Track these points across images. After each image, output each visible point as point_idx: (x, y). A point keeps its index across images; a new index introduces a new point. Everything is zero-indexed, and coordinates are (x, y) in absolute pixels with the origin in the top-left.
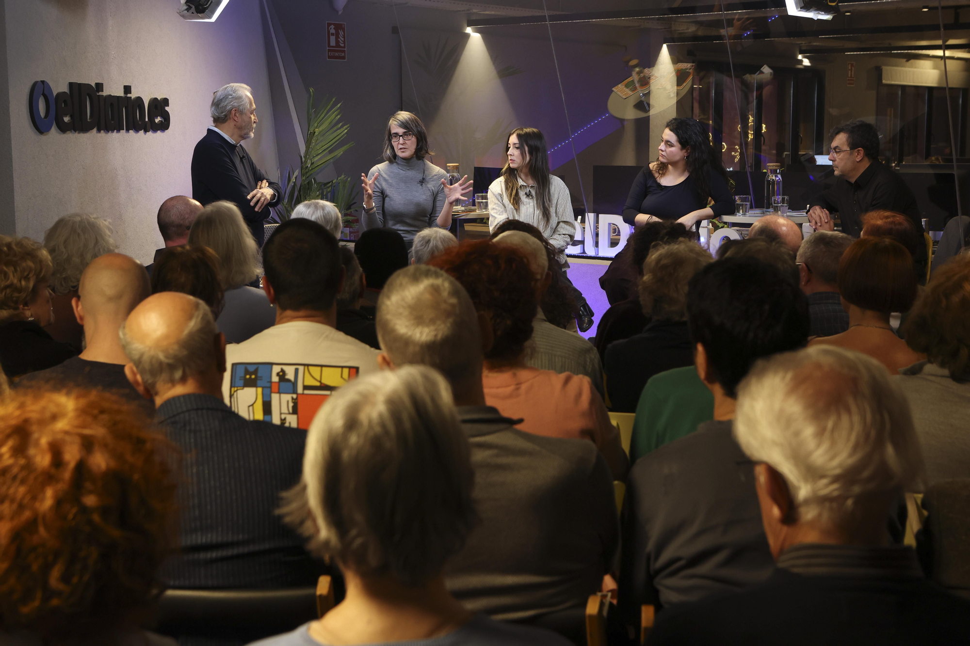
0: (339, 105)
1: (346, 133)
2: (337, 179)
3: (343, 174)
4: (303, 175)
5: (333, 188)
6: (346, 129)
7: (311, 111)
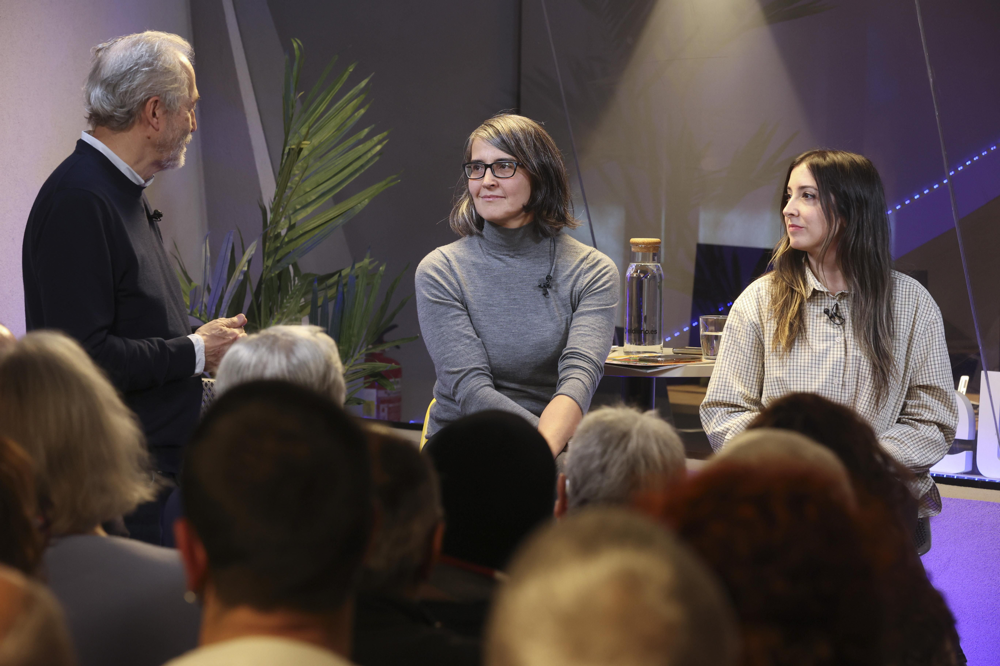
0: (363, 84)
1: (379, 153)
2: (353, 267)
3: (368, 255)
4: (266, 255)
5: (340, 289)
6: (379, 142)
7: (292, 95)
